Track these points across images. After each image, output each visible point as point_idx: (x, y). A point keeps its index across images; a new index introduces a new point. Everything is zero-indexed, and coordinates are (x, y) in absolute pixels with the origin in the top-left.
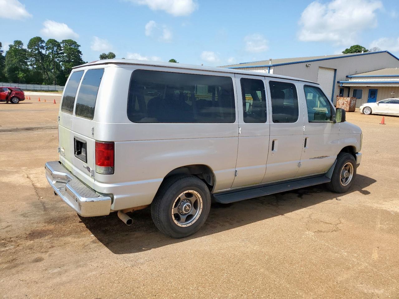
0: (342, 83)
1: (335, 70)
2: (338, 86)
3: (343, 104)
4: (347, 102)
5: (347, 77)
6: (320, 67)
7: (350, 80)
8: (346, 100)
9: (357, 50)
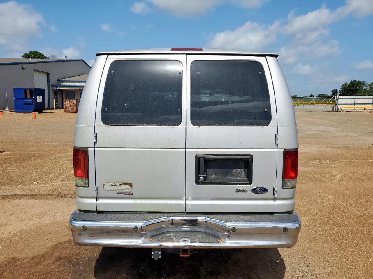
0: (56, 86)
1: (48, 74)
2: (52, 89)
3: (70, 106)
4: (74, 103)
5: (58, 80)
6: (35, 70)
7: (61, 84)
8: (73, 102)
9: (37, 56)
